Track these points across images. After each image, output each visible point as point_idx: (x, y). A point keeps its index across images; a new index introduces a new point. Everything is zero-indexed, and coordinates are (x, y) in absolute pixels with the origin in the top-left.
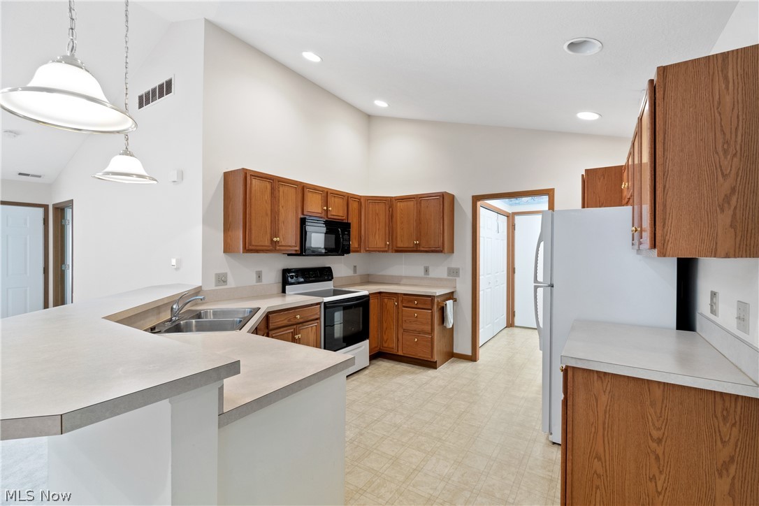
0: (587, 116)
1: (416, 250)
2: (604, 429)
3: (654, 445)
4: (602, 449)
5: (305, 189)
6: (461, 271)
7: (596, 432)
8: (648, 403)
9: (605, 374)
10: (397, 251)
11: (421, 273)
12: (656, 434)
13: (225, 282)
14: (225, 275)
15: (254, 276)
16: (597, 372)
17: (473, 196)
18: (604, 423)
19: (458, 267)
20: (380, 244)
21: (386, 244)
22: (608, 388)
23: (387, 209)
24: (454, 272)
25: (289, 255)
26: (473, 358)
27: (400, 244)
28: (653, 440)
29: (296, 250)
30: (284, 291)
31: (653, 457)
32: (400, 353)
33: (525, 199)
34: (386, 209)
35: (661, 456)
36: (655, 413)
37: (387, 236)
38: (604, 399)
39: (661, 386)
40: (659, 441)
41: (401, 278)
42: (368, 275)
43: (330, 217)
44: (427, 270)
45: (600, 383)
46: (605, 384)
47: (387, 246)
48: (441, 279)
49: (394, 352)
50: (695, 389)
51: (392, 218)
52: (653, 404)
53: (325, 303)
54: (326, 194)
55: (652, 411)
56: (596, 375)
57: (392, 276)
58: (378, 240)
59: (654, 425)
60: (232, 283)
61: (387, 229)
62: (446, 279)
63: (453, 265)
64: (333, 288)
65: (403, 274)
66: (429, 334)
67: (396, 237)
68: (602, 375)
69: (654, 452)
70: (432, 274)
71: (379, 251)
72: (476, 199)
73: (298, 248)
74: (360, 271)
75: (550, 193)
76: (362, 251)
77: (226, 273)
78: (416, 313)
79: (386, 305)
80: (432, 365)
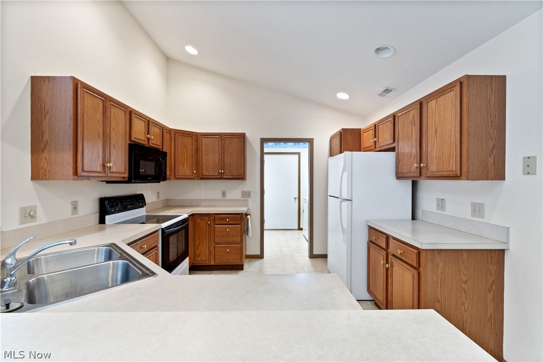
0: (343, 96)
1: (221, 177)
2: (441, 283)
3: (463, 285)
4: (440, 296)
5: (133, 114)
6: (252, 192)
7: (437, 287)
8: (461, 262)
9: (442, 250)
10: (202, 179)
11: (219, 196)
12: (464, 278)
13: (33, 217)
14: (34, 209)
15: (70, 208)
16: (437, 250)
17: (261, 139)
18: (441, 279)
19: (249, 190)
20: (188, 173)
21: (193, 173)
22: (443, 258)
23: (194, 142)
24: (246, 194)
25: (108, 182)
26: (261, 256)
27: (205, 173)
28: (463, 282)
29: (124, 177)
30: (102, 221)
31: (463, 292)
32: (212, 263)
33: (290, 144)
34: (192, 142)
35: (466, 290)
36: (464, 267)
37: (194, 166)
38: (441, 265)
39: (467, 251)
40: (466, 282)
41: (201, 201)
42: (168, 200)
43: (151, 145)
44: (224, 194)
45: (439, 256)
46: (441, 257)
47: (194, 174)
48: (237, 200)
49: (207, 263)
50: (480, 250)
51: (197, 151)
52: (463, 263)
53: (163, 230)
54: (149, 122)
55: (463, 266)
56: (437, 251)
57: (192, 200)
58: (185, 169)
59: (463, 274)
60: (42, 218)
61: (194, 159)
62: (241, 200)
63: (247, 189)
64: (145, 214)
65: (203, 197)
66: (238, 243)
67: (202, 167)
68: (440, 252)
69: (464, 289)
70: (230, 196)
71: (187, 179)
72: (264, 141)
73: (126, 175)
74: (162, 197)
75: (310, 141)
76: (172, 178)
77: (35, 207)
78: (228, 228)
79: (199, 224)
80: (239, 267)
